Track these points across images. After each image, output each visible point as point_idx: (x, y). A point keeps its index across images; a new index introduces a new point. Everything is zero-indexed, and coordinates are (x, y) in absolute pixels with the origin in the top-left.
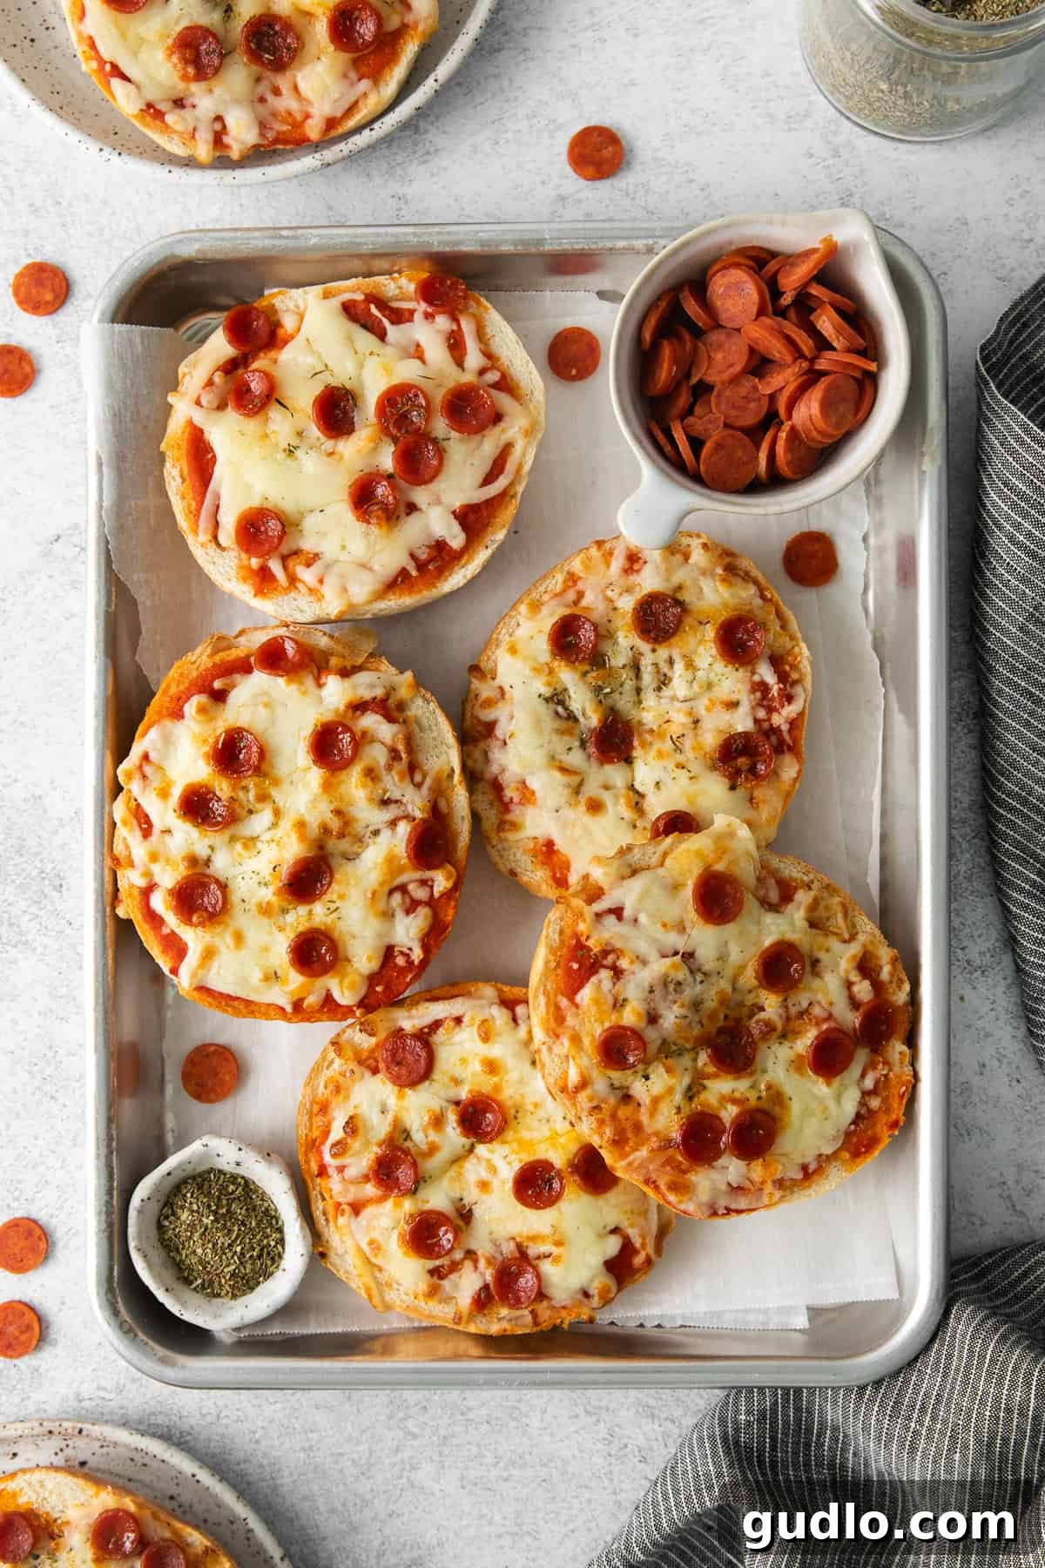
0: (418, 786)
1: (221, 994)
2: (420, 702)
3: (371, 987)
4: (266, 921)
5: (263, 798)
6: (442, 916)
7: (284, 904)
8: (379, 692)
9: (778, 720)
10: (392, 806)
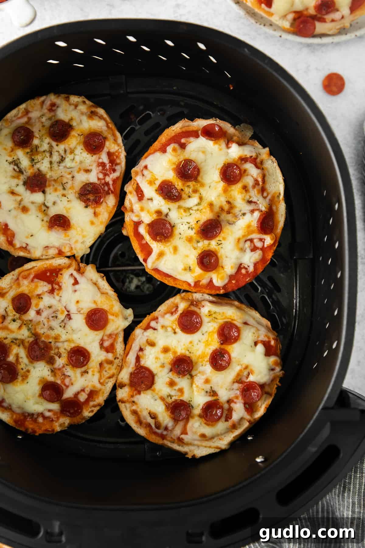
0: (265, 198)
1: (164, 273)
2: (270, 162)
3: (230, 281)
4: (188, 244)
5: (195, 191)
6: (266, 255)
7: (199, 239)
8: (254, 155)
9: (108, 179)
10: (253, 204)
